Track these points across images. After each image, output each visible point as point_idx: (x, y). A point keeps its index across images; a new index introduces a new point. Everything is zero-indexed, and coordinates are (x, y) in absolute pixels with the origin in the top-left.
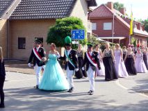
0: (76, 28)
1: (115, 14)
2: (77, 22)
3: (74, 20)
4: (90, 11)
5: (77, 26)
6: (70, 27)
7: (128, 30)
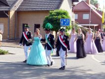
0: (64, 18)
1: (91, 8)
2: (65, 13)
3: (62, 12)
4: (74, 6)
5: (64, 16)
6: (60, 17)
7: (101, 19)
